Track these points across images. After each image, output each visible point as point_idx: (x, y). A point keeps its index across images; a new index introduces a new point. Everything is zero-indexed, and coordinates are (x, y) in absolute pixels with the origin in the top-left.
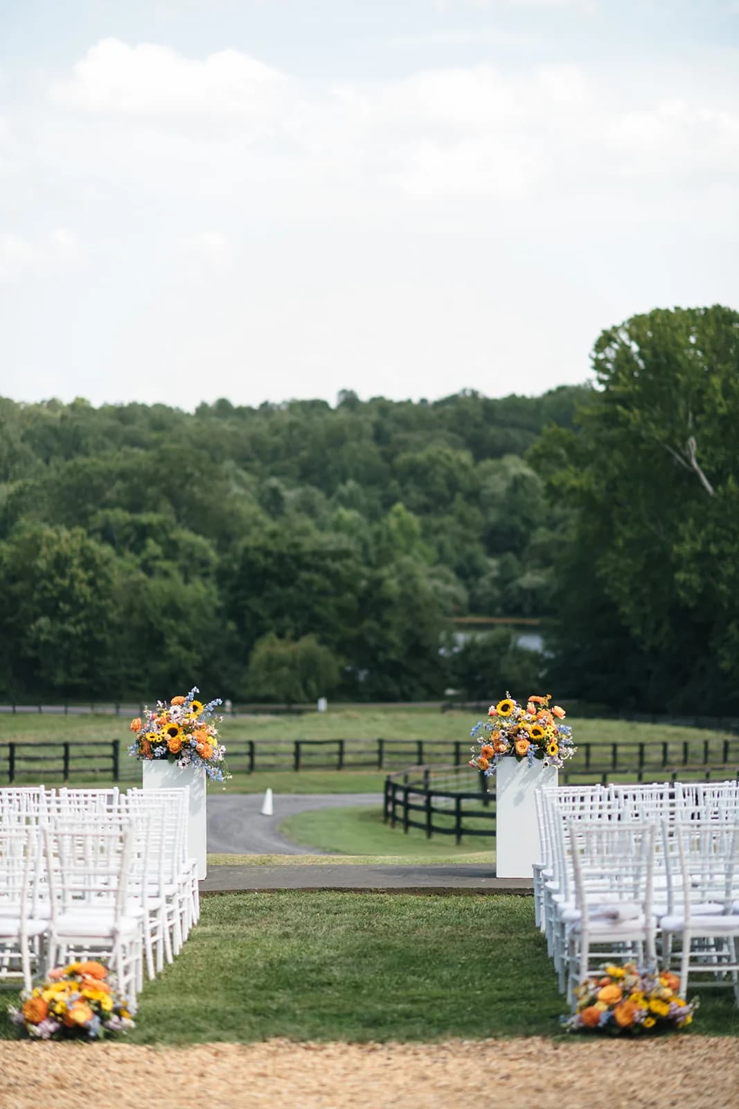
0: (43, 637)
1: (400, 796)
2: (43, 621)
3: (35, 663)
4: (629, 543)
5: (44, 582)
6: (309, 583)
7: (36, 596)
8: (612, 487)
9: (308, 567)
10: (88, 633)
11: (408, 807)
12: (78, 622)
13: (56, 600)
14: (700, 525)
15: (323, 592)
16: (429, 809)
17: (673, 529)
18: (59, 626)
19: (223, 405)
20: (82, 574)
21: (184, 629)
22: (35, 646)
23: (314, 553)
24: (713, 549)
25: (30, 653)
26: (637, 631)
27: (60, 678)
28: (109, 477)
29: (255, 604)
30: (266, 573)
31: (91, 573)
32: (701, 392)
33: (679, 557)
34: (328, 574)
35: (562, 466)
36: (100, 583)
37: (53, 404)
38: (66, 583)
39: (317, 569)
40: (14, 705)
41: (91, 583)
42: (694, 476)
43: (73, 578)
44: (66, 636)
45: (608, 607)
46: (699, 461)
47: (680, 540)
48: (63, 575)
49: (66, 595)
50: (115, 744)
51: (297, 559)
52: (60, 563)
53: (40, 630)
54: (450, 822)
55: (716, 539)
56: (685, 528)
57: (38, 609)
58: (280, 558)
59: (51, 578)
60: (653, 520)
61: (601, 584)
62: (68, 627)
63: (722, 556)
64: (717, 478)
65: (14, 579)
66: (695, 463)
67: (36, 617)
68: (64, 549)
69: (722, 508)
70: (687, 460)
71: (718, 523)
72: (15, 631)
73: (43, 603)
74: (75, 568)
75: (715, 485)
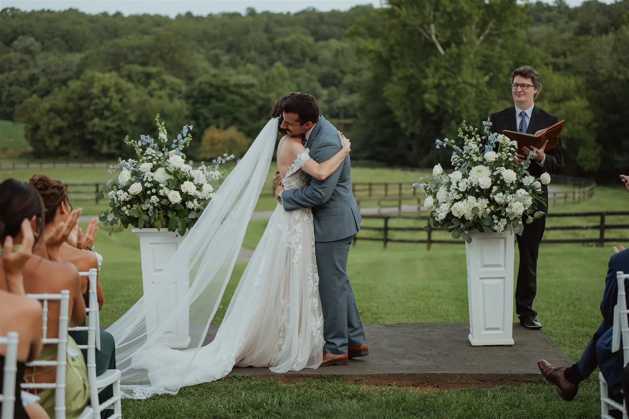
0: (96, 129)
2: (96, 120)
3: (92, 142)
4: (400, 79)
5: (96, 101)
6: (233, 101)
7: (92, 108)
8: (391, 50)
9: (232, 92)
10: (119, 126)
12: (114, 121)
14: (437, 69)
15: (240, 106)
17: (422, 72)
18: (104, 123)
19: (189, 15)
20: (116, 96)
22: (92, 133)
23: (236, 85)
24: (444, 82)
25: (89, 137)
26: (403, 125)
28: (132, 49)
29: (205, 111)
30: (211, 96)
31: (120, 96)
33: (426, 86)
34: (243, 96)
35: (365, 39)
36: (125, 100)
37: (105, 14)
38: (107, 100)
39: (237, 94)
40: (81, 163)
42: (433, 45)
43: (111, 98)
44: (107, 128)
45: (388, 112)
46: (437, 37)
47: (426, 77)
48: (106, 96)
49: (107, 107)
51: (227, 88)
52: (105, 91)
53: (94, 125)
55: (445, 77)
56: (430, 71)
57: (93, 114)
58: (218, 88)
59: (99, 98)
60: (412, 67)
61: (385, 100)
62: (109, 123)
63: (448, 86)
64: (445, 46)
65: (81, 99)
66: (434, 38)
67: (92, 118)
68: (107, 83)
69: (448, 61)
70: (430, 36)
71: (446, 69)
72: (82, 126)
73: (96, 111)
74: (112, 93)
75: (444, 49)
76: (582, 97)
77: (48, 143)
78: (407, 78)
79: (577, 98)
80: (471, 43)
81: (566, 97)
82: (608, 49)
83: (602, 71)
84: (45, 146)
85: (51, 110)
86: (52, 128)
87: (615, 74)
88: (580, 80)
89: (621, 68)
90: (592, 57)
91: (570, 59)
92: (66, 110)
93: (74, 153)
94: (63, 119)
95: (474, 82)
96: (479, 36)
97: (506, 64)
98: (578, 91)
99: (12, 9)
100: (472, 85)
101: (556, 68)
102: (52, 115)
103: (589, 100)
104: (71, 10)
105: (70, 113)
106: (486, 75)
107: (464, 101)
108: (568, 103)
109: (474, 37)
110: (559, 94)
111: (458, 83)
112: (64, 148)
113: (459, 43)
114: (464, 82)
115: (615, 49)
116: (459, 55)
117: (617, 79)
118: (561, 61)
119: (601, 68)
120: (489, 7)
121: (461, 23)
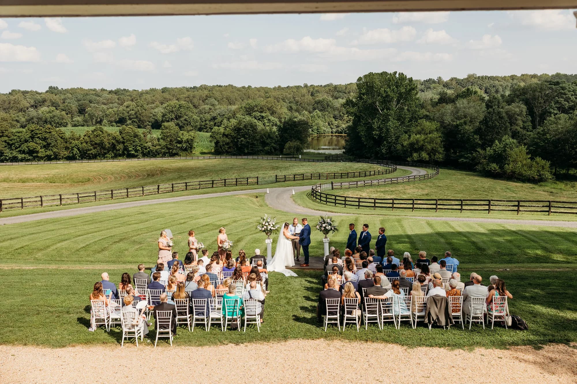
1: (314, 191)
3: (241, 148)
4: (364, 124)
8: (360, 112)
10: (252, 141)
11: (316, 195)
12: (250, 139)
13: (245, 134)
14: (379, 120)
16: (321, 196)
20: (250, 129)
22: (241, 144)
24: (381, 126)
26: (365, 143)
27: (246, 151)
28: (256, 105)
32: (379, 92)
33: (374, 128)
36: (254, 131)
40: (237, 156)
41: (252, 131)
42: (377, 110)
43: (248, 129)
44: (247, 142)
45: (359, 138)
46: (379, 106)
47: (374, 124)
48: (246, 129)
50: (257, 177)
54: (325, 199)
55: (382, 124)
59: (244, 130)
60: (369, 119)
61: (358, 133)
62: (248, 140)
63: (383, 127)
64: (382, 110)
70: (377, 106)
71: (382, 120)
75: (382, 112)
76: (438, 132)
77: (223, 148)
78: (367, 124)
79: (436, 133)
80: (393, 109)
81: (431, 132)
82: (449, 111)
83: (447, 121)
84: (222, 150)
85: (224, 134)
86: (224, 142)
88: (438, 125)
89: (455, 119)
92: (230, 135)
94: (229, 138)
95: (394, 125)
96: (396, 106)
97: (408, 117)
98: (437, 129)
102: (224, 137)
103: (441, 133)
105: (232, 136)
106: (399, 122)
109: (394, 106)
110: (428, 131)
111: (387, 126)
112: (229, 151)
113: (388, 109)
114: (390, 126)
115: (452, 112)
116: (388, 115)
117: (452, 124)
120: (401, 94)
121: (390, 102)
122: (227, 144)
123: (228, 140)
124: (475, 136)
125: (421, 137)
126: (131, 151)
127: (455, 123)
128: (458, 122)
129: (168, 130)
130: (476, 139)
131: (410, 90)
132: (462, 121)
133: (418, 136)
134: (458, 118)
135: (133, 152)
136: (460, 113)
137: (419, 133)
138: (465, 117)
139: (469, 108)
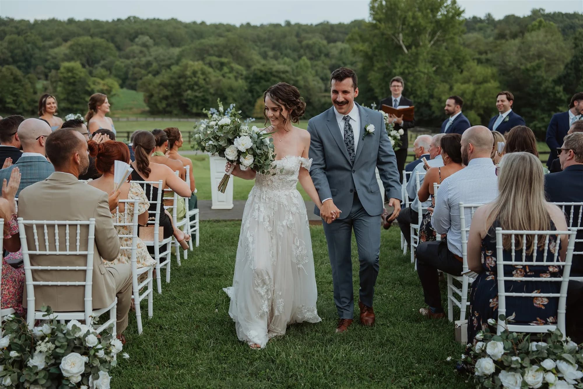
0: (189, 97)
2: (189, 92)
3: (187, 105)
4: (379, 69)
5: (189, 79)
7: (187, 84)
8: (374, 50)
9: (274, 76)
10: (203, 96)
12: (200, 92)
13: (193, 85)
14: (402, 63)
17: (393, 64)
18: (194, 94)
19: (248, 24)
20: (202, 77)
21: (235, 95)
22: (186, 100)
23: (277, 72)
24: (406, 71)
25: (185, 102)
27: (195, 110)
28: (212, 46)
29: (257, 88)
30: (261, 78)
31: (204, 77)
32: (405, 18)
35: (358, 43)
36: (207, 80)
37: (194, 23)
38: (196, 79)
39: (277, 77)
40: (180, 118)
41: (205, 80)
42: (401, 47)
43: (199, 78)
44: (196, 97)
45: (371, 90)
46: (403, 42)
47: (395, 68)
48: (195, 77)
49: (196, 84)
51: (271, 73)
52: (194, 73)
53: (188, 95)
55: (407, 68)
56: (398, 64)
57: (187, 88)
58: (265, 73)
59: (191, 78)
60: (387, 61)
61: (369, 82)
62: (197, 94)
63: (409, 73)
64: (409, 47)
65: (180, 78)
66: (401, 42)
67: (187, 90)
68: (196, 68)
69: (410, 57)
70: (399, 41)
71: (408, 62)
72: (180, 95)
73: (189, 86)
74: (199, 75)
75: (408, 50)
76: (495, 81)
77: (159, 105)
78: (383, 68)
79: (492, 81)
80: (425, 46)
81: (485, 81)
82: (515, 49)
83: (510, 64)
84: (157, 107)
85: (160, 84)
86: (161, 96)
87: (519, 65)
88: (495, 70)
89: (523, 61)
90: (504, 54)
91: (489, 56)
92: (170, 85)
93: (175, 112)
94: (168, 90)
95: (426, 71)
96: (430, 41)
97: (447, 59)
98: (493, 77)
99: (134, 17)
100: (424, 73)
101: (480, 61)
102: (161, 87)
103: (500, 82)
104: (173, 19)
105: (173, 87)
106: (434, 66)
107: (418, 83)
108: (486, 85)
109: (427, 42)
110: (480, 78)
111: (416, 72)
112: (168, 109)
113: (417, 46)
114: (419, 71)
115: (520, 49)
116: (417, 54)
117: (520, 69)
118: (483, 57)
119: (509, 62)
120: (438, 22)
121: (419, 33)
122: (166, 98)
123: (166, 92)
124: (558, 88)
125: (470, 87)
126: (9, 103)
127: (523, 67)
128: (529, 66)
129: (70, 74)
130: (559, 92)
131: (453, 17)
132: (534, 64)
133: (465, 86)
134: (528, 59)
135: (13, 106)
136: (533, 51)
137: (467, 81)
138: (539, 56)
139: (547, 44)
